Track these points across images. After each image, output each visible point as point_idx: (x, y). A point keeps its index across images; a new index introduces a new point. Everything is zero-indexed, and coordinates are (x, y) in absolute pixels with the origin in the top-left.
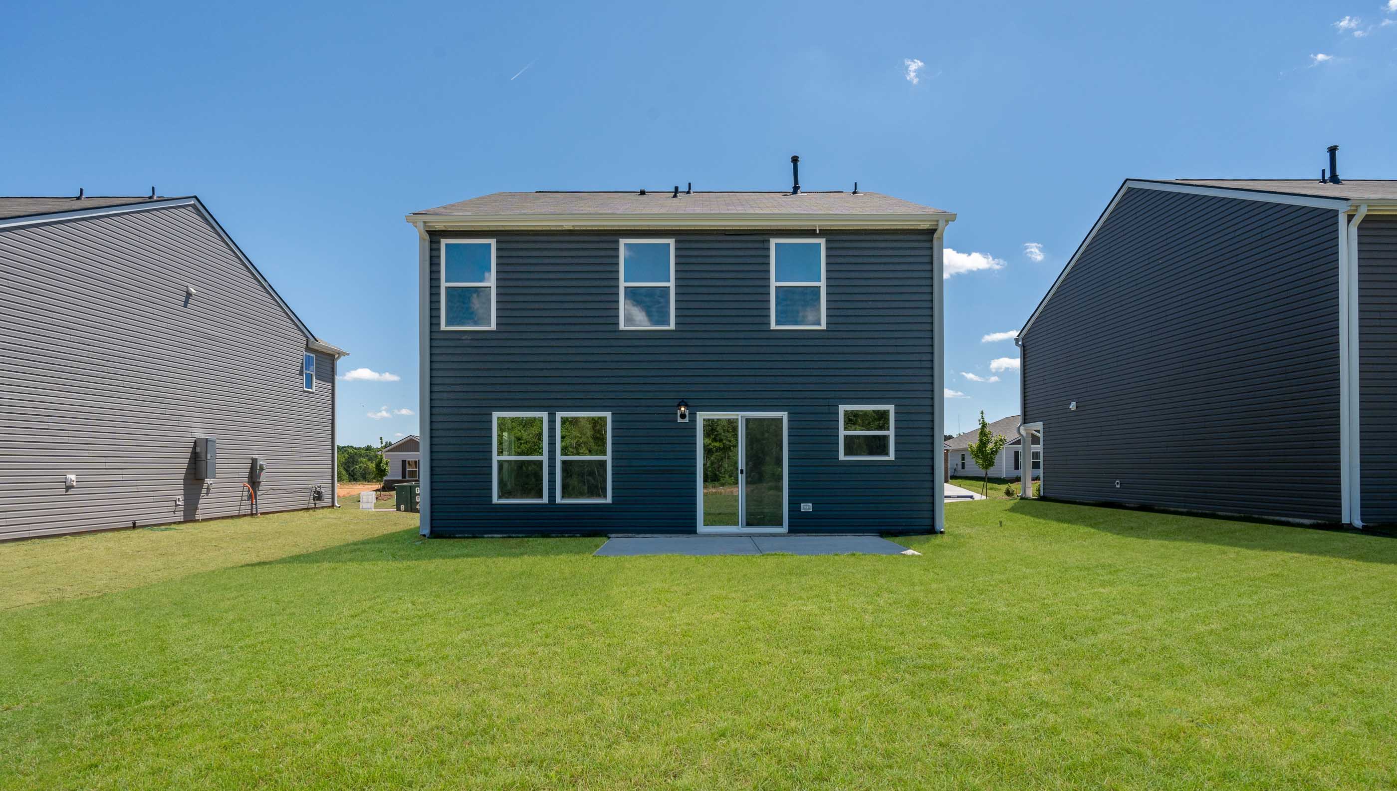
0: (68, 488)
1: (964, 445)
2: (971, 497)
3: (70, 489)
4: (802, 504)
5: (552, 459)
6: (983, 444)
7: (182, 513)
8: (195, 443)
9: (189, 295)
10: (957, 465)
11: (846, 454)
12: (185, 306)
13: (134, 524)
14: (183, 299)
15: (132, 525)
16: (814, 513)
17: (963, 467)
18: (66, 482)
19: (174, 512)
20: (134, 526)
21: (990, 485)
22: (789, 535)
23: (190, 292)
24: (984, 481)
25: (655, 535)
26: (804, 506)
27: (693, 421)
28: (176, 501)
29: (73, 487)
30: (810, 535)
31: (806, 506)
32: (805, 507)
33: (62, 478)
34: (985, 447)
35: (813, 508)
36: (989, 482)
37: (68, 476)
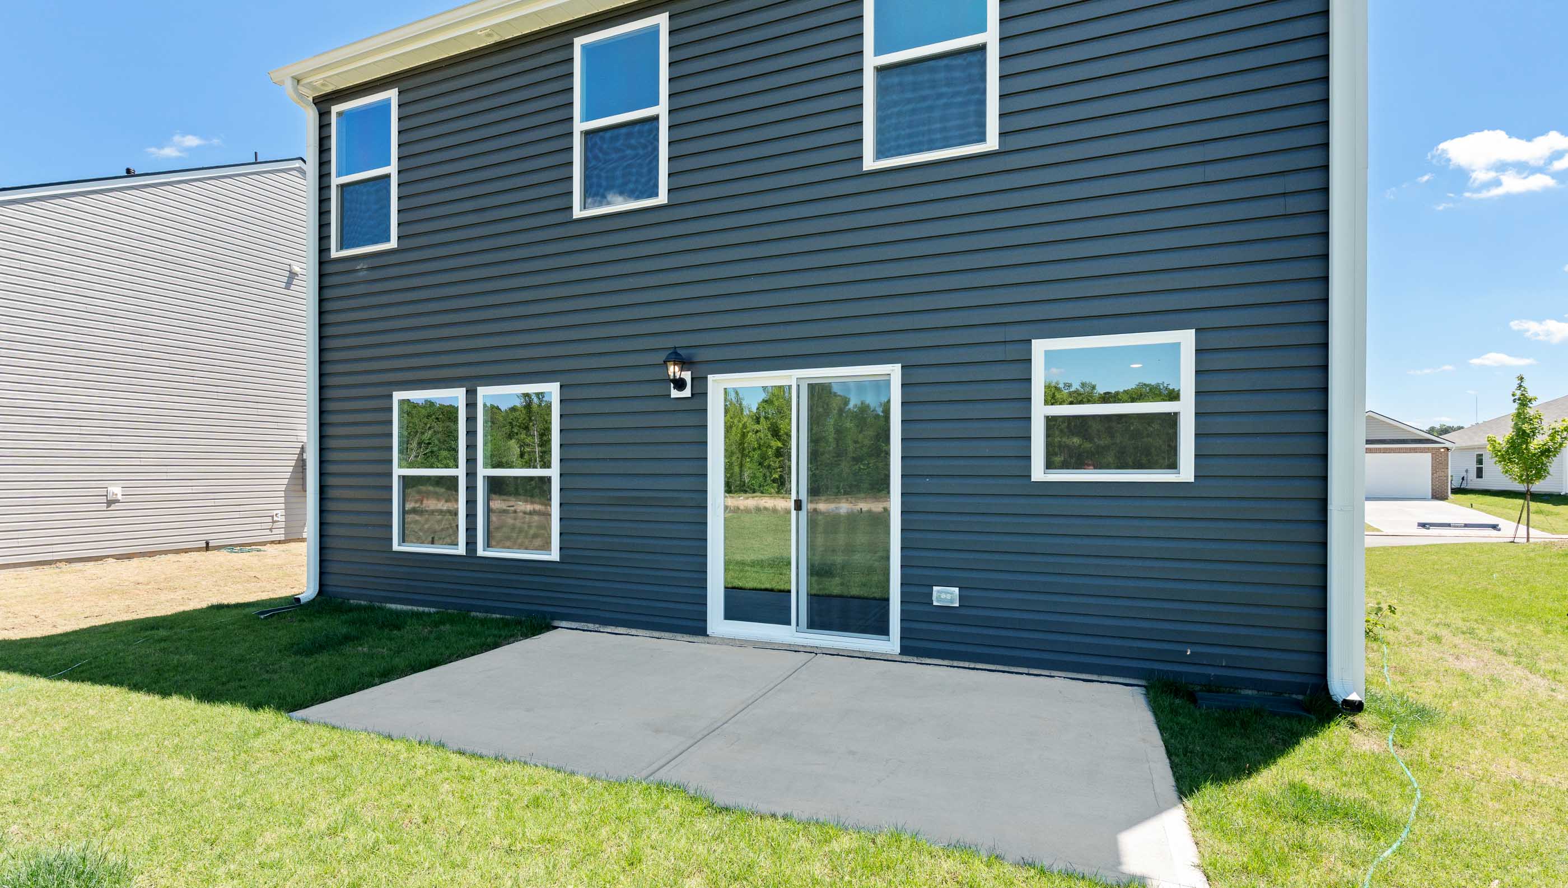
0: (110, 503)
1: (1480, 440)
2: (1495, 527)
3: (114, 503)
4: (935, 588)
5: (471, 474)
6: (1523, 435)
7: (282, 531)
8: (303, 448)
9: (293, 275)
10: (1467, 471)
11: (1050, 465)
12: (287, 288)
13: (207, 543)
14: (285, 279)
15: (205, 545)
16: (963, 611)
17: (1480, 473)
18: (107, 496)
19: (271, 529)
20: (207, 548)
21: (1534, 506)
22: (905, 658)
23: (293, 271)
24: (1525, 499)
25: (633, 631)
26: (938, 592)
27: (700, 394)
28: (273, 516)
29: (118, 501)
30: (955, 663)
31: (947, 593)
32: (943, 596)
33: (103, 492)
34: (1527, 443)
35: (961, 597)
36: (1533, 500)
37: (109, 489)
